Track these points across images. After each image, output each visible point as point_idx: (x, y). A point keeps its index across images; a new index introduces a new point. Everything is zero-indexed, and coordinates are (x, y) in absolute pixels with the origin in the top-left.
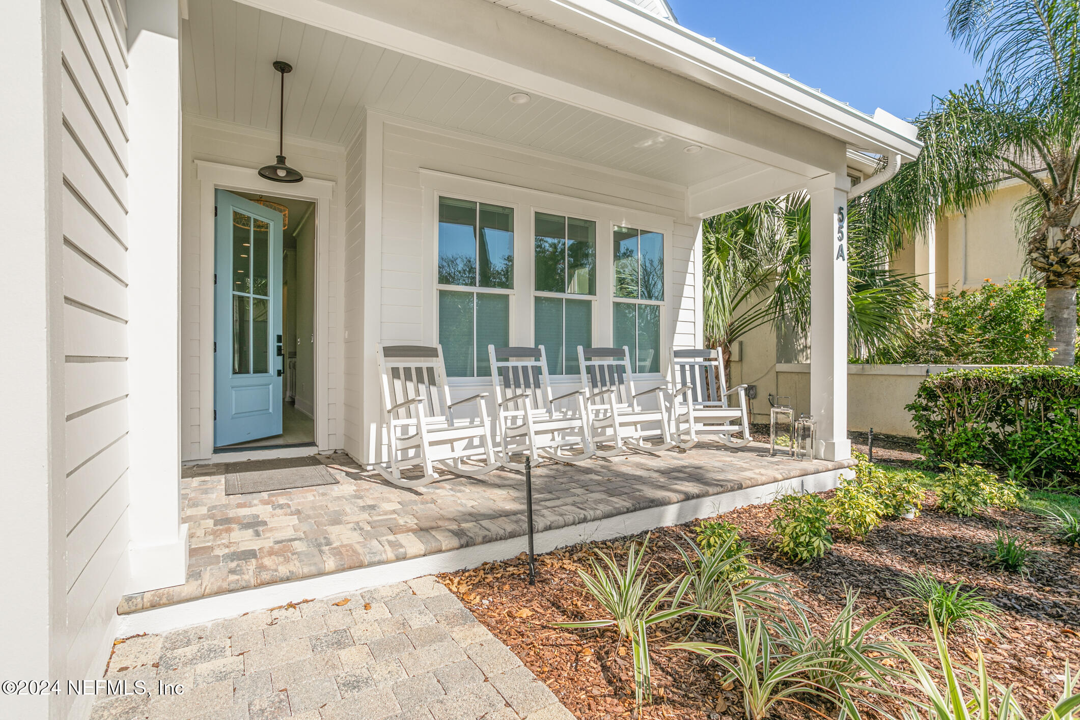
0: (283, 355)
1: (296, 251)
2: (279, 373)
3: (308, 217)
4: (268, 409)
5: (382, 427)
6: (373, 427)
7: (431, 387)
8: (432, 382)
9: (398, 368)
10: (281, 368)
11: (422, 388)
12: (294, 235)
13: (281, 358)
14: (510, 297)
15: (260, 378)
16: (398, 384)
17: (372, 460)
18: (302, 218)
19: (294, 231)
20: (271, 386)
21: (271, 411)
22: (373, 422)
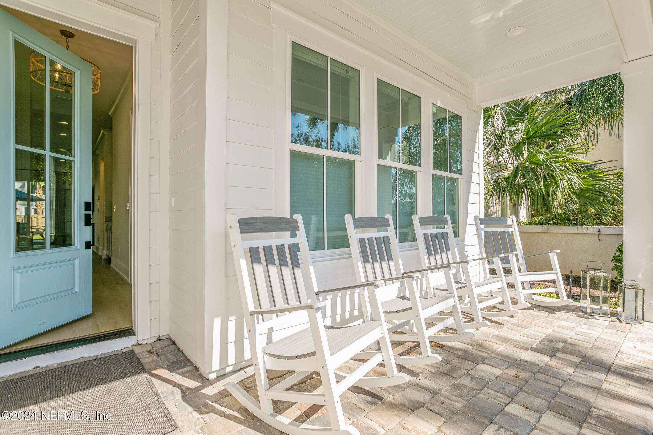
0: (93, 225)
1: (112, 132)
2: (88, 245)
3: (123, 92)
4: (73, 288)
5: (227, 320)
6: (217, 323)
7: (295, 269)
8: (296, 263)
9: (257, 248)
10: (89, 239)
11: (286, 271)
12: (110, 114)
13: (89, 228)
14: (357, 164)
15: (62, 252)
16: (259, 269)
17: (216, 366)
18: (118, 94)
19: (109, 111)
20: (76, 262)
21: (76, 289)
22: (217, 316)
